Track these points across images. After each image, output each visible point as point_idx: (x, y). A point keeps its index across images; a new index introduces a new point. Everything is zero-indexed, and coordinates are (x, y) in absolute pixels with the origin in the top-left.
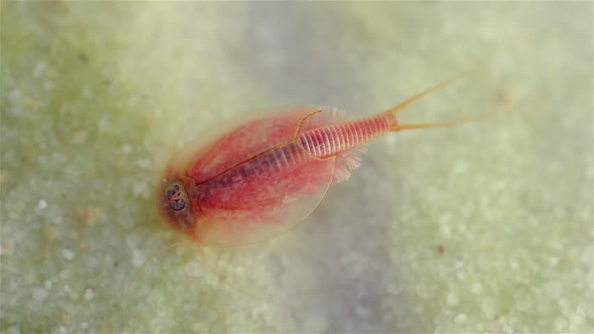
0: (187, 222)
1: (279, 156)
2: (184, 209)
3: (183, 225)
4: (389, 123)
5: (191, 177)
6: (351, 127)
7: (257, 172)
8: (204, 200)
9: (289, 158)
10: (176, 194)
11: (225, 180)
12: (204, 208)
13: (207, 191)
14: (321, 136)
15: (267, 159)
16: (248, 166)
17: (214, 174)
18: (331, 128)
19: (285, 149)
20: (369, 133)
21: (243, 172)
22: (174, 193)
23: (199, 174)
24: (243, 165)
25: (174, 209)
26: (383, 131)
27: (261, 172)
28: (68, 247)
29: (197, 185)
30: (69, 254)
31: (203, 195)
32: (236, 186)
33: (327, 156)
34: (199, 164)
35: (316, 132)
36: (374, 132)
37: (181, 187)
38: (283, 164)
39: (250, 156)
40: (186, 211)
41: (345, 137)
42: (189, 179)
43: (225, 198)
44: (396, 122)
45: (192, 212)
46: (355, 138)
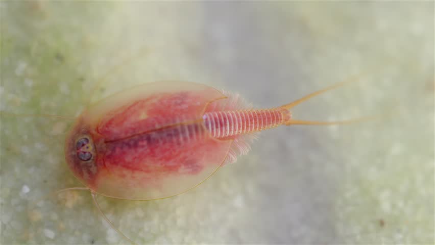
0: (90, 172)
1: (183, 132)
2: (90, 161)
3: (86, 175)
4: (283, 117)
5: (101, 134)
6: (250, 116)
7: (161, 142)
8: (109, 157)
9: (191, 135)
10: (85, 147)
11: (132, 143)
12: (107, 164)
13: (114, 150)
14: (223, 120)
15: (173, 132)
16: (154, 135)
17: (123, 135)
18: (233, 114)
19: (189, 127)
20: (265, 124)
21: (149, 139)
22: (83, 145)
23: (108, 132)
24: (150, 133)
25: (81, 159)
26: (277, 124)
27: (165, 143)
28: (49, 227)
29: (106, 142)
30: (50, 234)
31: (109, 152)
32: (140, 150)
33: (225, 139)
34: (110, 123)
35: (219, 116)
36: (269, 123)
37: (91, 140)
38: (185, 139)
39: (158, 126)
40: (91, 163)
41: (243, 125)
42: (99, 135)
43: (128, 159)
44: (289, 117)
45: (96, 165)
46: (251, 127)
